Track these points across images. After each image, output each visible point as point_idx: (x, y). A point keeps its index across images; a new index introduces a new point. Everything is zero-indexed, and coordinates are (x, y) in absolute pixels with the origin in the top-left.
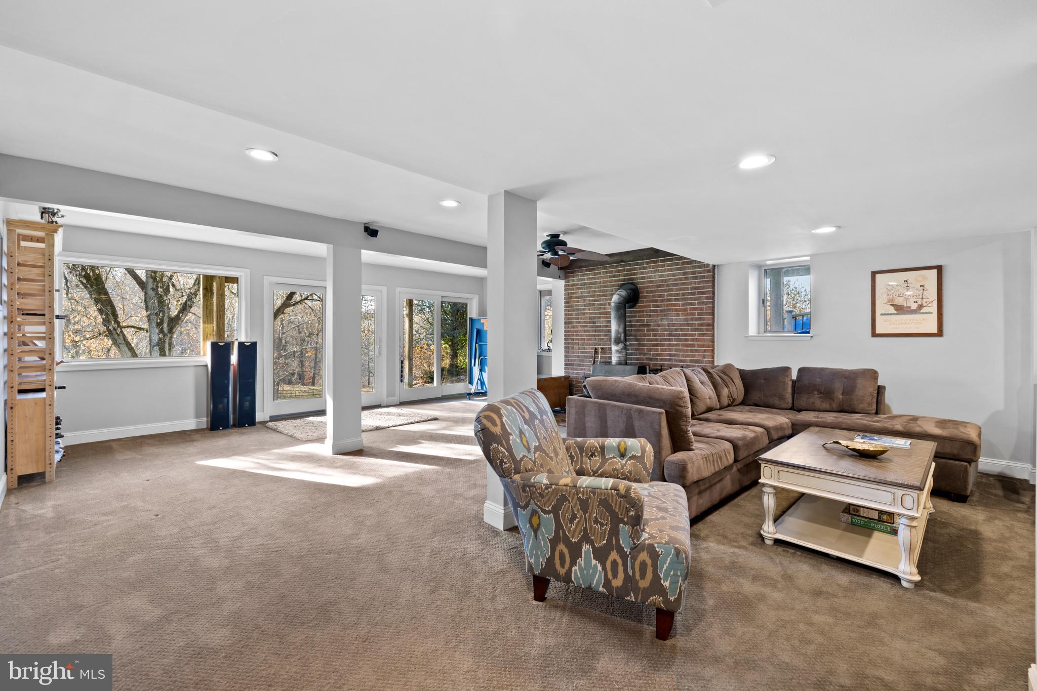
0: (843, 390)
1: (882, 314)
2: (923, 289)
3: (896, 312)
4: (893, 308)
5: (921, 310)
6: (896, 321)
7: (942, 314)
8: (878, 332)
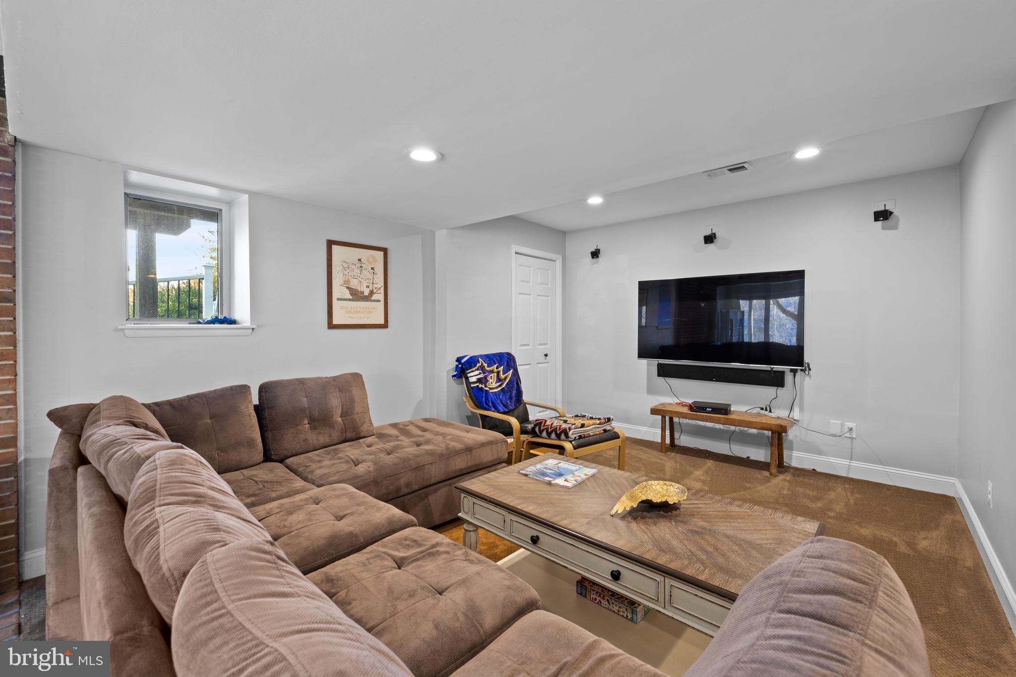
0: (342, 409)
1: (338, 299)
2: (374, 273)
3: (351, 297)
4: (348, 291)
5: (372, 296)
6: (351, 308)
7: (387, 303)
8: (335, 322)
